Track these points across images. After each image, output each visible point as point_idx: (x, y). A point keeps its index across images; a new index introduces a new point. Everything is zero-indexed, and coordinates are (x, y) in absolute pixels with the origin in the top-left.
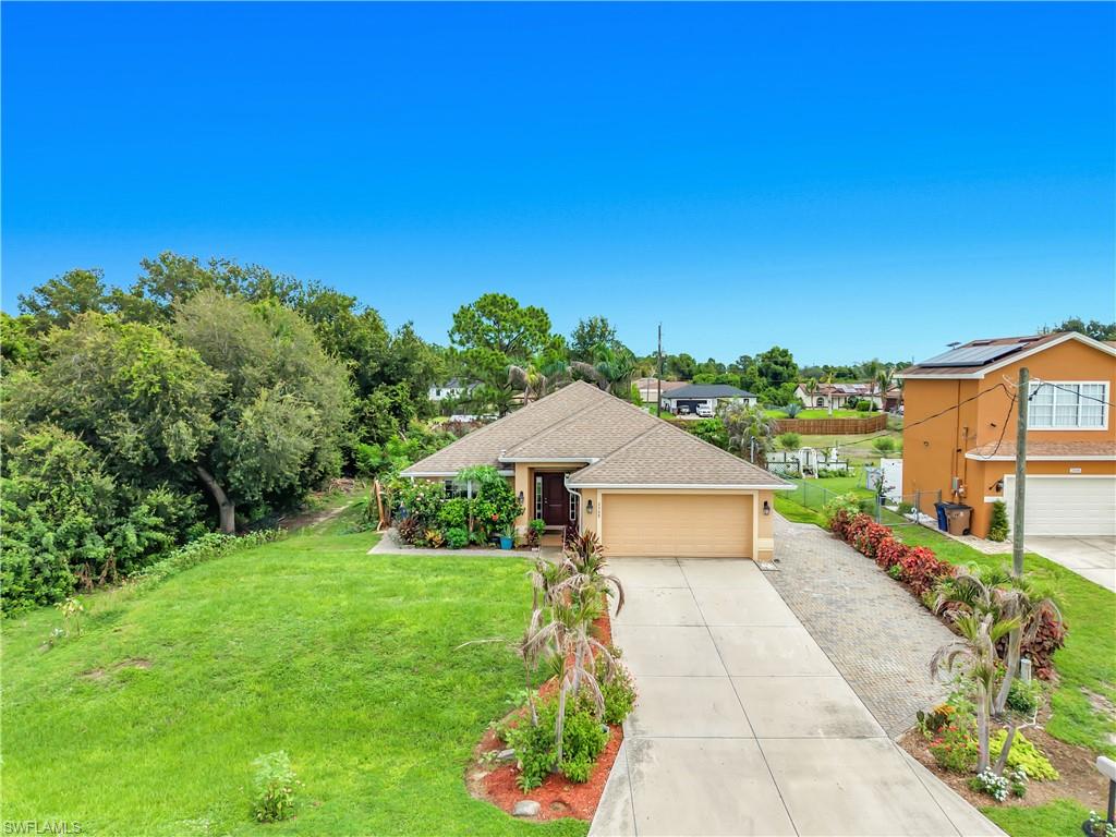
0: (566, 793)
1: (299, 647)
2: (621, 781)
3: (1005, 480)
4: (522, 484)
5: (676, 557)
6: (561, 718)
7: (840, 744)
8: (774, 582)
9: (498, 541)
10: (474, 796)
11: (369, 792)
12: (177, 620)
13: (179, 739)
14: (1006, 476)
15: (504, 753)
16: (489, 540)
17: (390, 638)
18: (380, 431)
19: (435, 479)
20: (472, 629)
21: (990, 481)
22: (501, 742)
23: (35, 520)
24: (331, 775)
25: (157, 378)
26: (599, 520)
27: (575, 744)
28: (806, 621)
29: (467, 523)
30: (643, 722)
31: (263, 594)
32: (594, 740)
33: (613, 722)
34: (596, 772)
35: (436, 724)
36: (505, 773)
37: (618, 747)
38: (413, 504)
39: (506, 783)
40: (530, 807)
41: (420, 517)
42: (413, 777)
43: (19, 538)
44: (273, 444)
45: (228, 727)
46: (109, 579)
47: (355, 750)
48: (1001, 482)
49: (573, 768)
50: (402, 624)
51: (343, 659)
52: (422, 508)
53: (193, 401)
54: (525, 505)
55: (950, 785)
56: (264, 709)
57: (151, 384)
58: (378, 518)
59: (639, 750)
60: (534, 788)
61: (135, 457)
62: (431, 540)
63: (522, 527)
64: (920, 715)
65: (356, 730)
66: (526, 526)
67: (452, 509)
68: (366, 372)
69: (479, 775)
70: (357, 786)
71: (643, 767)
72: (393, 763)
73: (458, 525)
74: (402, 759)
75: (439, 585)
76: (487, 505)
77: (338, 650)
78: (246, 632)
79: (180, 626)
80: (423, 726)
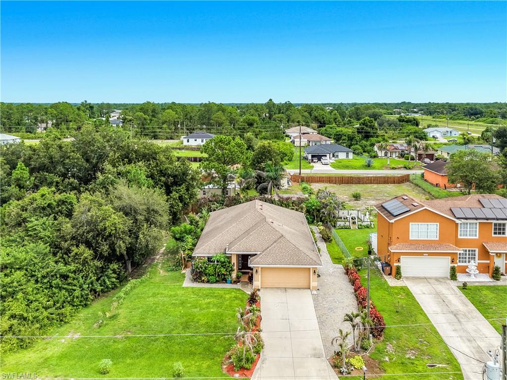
0: (245, 372)
1: (172, 327)
2: (258, 369)
3: (401, 258)
4: (234, 260)
5: (285, 288)
6: (244, 352)
7: (313, 359)
8: (314, 300)
9: (226, 281)
10: (224, 372)
11: (199, 371)
12: (135, 318)
13: (148, 356)
14: (401, 257)
15: (231, 361)
16: (223, 280)
17: (197, 324)
18: (174, 210)
19: (204, 257)
20: (220, 322)
21: (396, 258)
22: (230, 358)
23: (81, 279)
24: (188, 366)
25: (114, 228)
26: (260, 276)
27: (248, 360)
28: (319, 318)
29: (215, 274)
30: (265, 353)
31: (156, 307)
32: (252, 358)
33: (258, 353)
34: (253, 367)
35: (213, 352)
36: (231, 366)
37: (258, 359)
38: (197, 267)
39: (231, 369)
40: (237, 375)
41: (200, 272)
42: (209, 367)
43: (75, 286)
44: (150, 246)
45: (159, 352)
46: (99, 295)
47: (193, 359)
48: (399, 259)
49: (247, 366)
50: (200, 320)
51: (185, 331)
52: (200, 269)
53: (123, 232)
54: (235, 267)
55: (335, 371)
56: (167, 347)
57: (112, 230)
58: (182, 265)
59: (263, 361)
60: (238, 370)
61: (106, 254)
62: (203, 280)
63: (234, 275)
64: (335, 352)
65: (193, 354)
66: (235, 275)
67: (210, 270)
68: (168, 182)
69: (225, 367)
70: (196, 369)
71: (264, 365)
72: (203, 363)
73: (213, 275)
74: (205, 362)
75: (209, 303)
76: (222, 269)
77: (183, 328)
78: (156, 322)
79: (136, 320)
80: (209, 352)
